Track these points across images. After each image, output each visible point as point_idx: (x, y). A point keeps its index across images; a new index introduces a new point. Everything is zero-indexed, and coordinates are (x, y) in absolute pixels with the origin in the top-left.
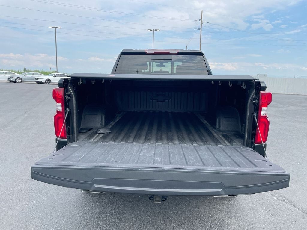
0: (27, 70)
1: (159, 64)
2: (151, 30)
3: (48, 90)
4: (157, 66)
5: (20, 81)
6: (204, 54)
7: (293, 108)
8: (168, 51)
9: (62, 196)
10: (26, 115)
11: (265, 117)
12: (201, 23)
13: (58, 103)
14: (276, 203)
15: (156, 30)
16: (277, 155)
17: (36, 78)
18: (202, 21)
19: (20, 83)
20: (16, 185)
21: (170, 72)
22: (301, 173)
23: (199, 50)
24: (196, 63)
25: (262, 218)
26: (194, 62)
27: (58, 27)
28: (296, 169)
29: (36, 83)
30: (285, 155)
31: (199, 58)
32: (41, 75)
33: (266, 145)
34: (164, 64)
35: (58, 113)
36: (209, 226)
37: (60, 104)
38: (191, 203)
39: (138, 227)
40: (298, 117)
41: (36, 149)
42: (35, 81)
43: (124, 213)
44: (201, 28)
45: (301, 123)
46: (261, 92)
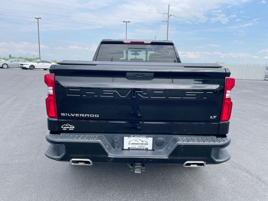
0: (12, 57)
1: (134, 52)
2: (124, 22)
3: (32, 75)
4: (132, 54)
5: (7, 66)
6: (174, 44)
7: (247, 91)
8: (143, 41)
9: (51, 168)
10: (14, 97)
11: (229, 99)
12: (168, 16)
13: (49, 87)
14: (234, 171)
15: (129, 22)
16: (234, 131)
17: (21, 64)
18: (168, 15)
19: (6, 68)
20: (9, 160)
21: (144, 59)
22: (255, 146)
23: (166, 40)
24: (163, 52)
25: (223, 184)
26: (161, 51)
27: (40, 18)
28: (251, 143)
29: (21, 68)
30: (241, 131)
31: (166, 47)
32: (25, 61)
33: (229, 123)
34: (138, 53)
35: (50, 95)
36: (179, 192)
37: (52, 88)
38: (164, 172)
39: (120, 194)
40: (251, 98)
41: (26, 128)
42: (20, 67)
43: (106, 181)
44: (168, 20)
45: (254, 104)
46: (226, 78)
